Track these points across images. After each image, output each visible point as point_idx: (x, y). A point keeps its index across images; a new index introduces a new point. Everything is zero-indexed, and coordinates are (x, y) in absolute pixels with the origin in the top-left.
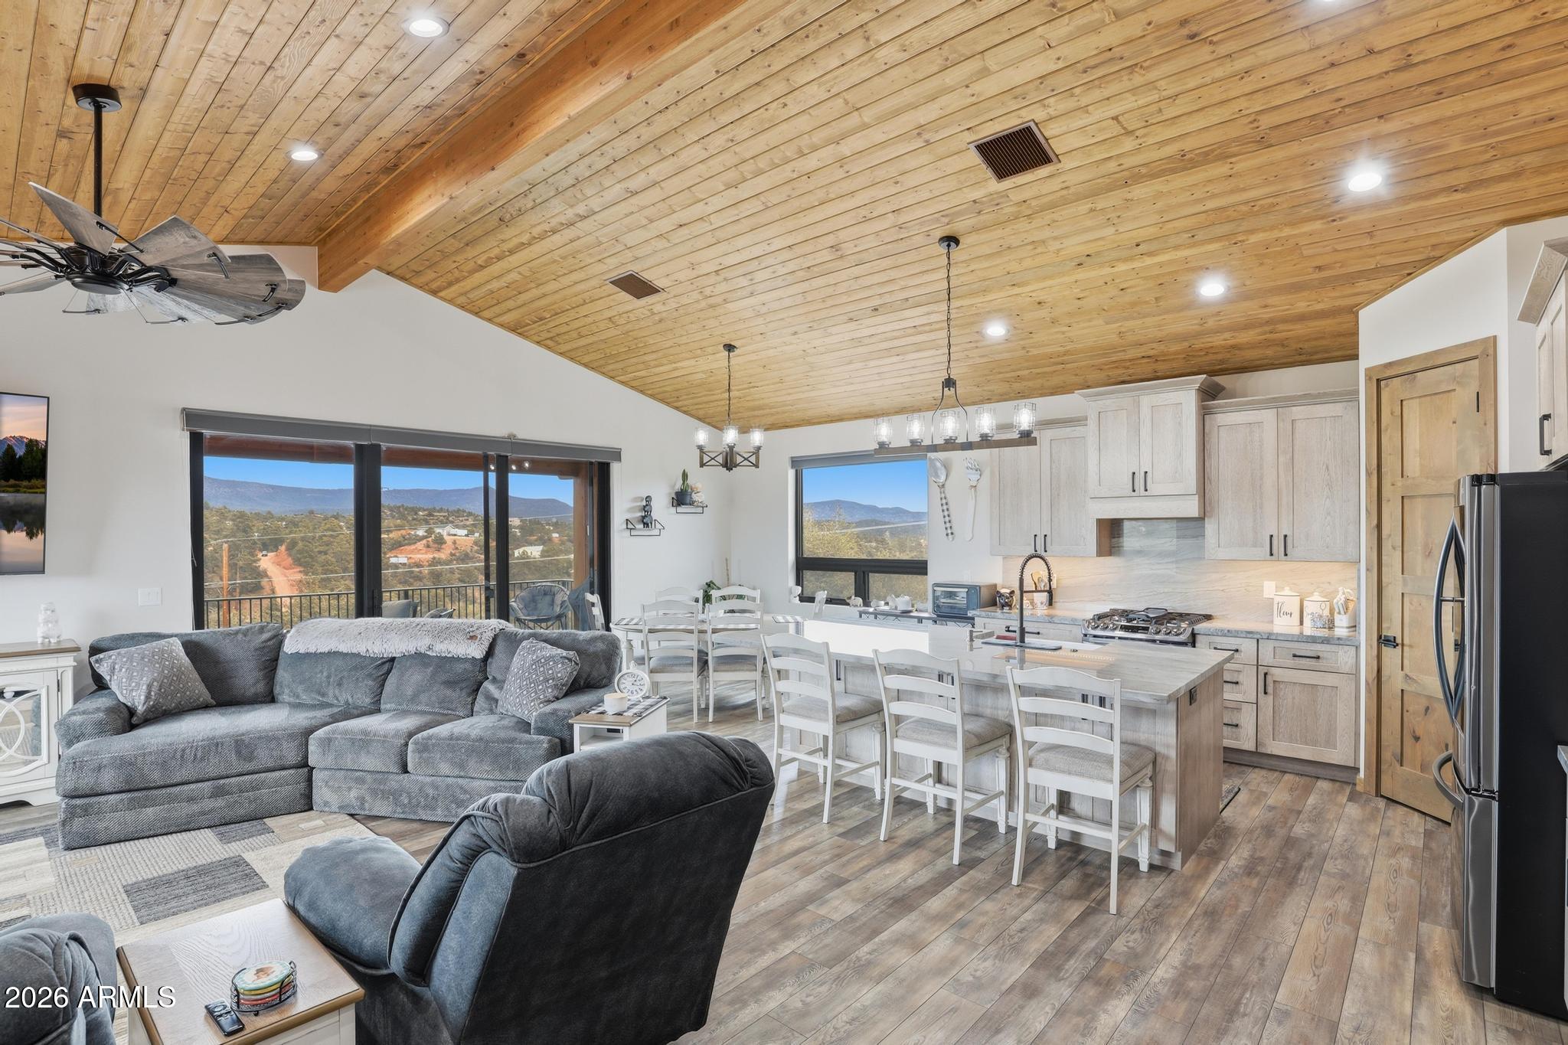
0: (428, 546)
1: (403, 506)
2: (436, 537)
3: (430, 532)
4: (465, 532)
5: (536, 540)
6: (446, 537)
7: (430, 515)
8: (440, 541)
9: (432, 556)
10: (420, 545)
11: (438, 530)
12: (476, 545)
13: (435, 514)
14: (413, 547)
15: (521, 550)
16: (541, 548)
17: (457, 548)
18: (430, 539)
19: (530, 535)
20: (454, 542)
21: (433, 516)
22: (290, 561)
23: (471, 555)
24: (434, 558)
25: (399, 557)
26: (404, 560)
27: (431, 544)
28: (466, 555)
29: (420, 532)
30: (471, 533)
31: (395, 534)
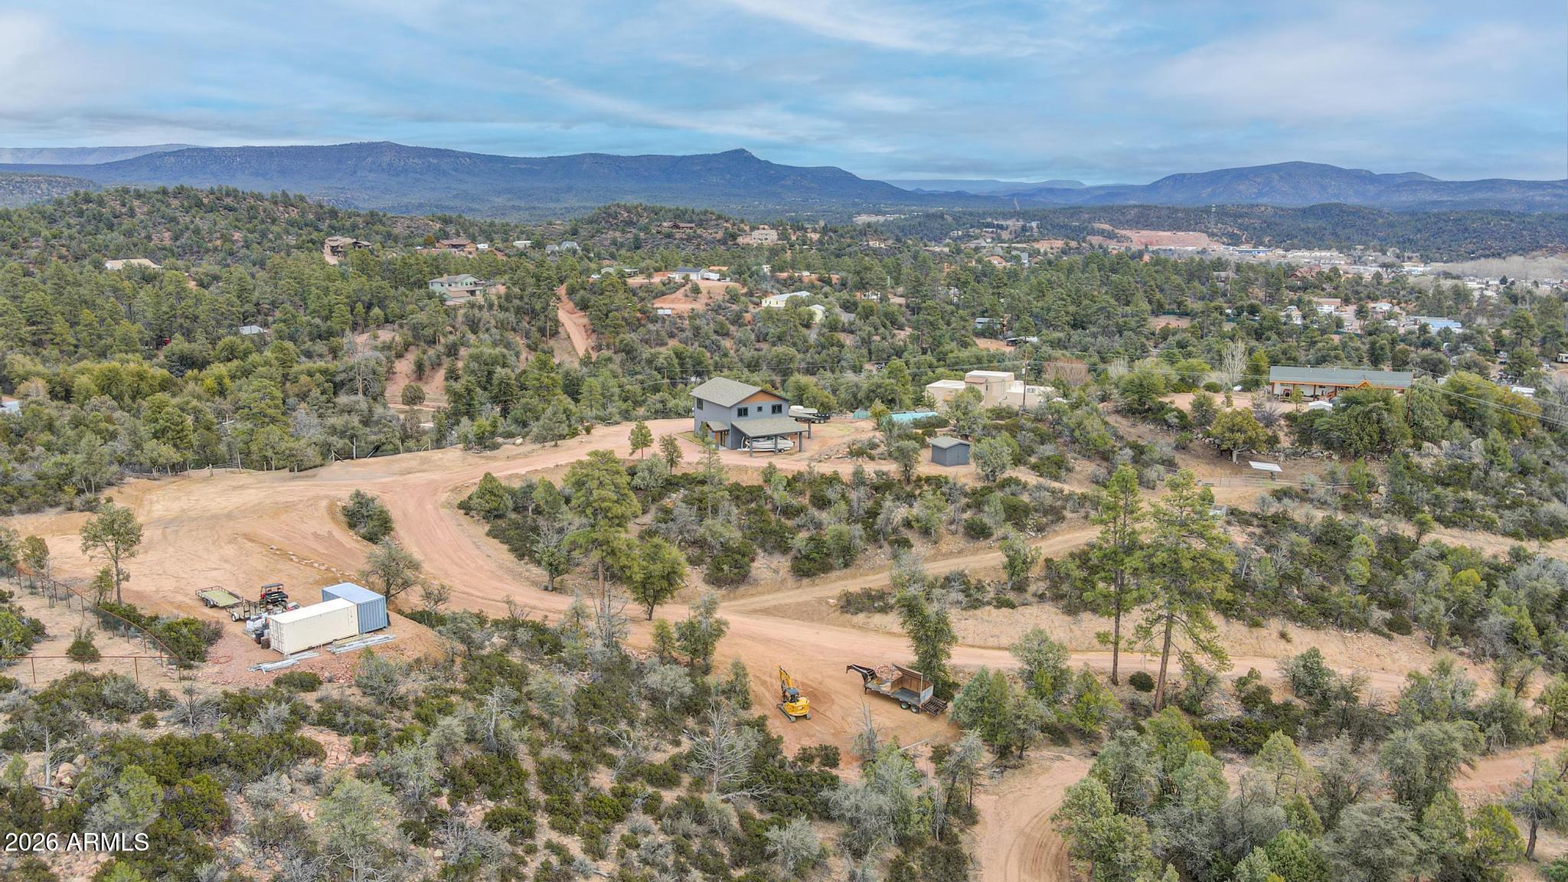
0: (686, 296)
2: (692, 283)
3: (686, 278)
4: (717, 276)
5: (786, 280)
6: (702, 285)
8: (696, 290)
9: (691, 307)
10: (680, 294)
11: (693, 277)
12: (728, 293)
13: (681, 225)
14: (673, 296)
15: (768, 300)
16: (786, 296)
17: (711, 298)
18: (687, 287)
19: (782, 272)
20: (709, 292)
21: (678, 227)
22: (571, 304)
23: (724, 306)
24: (693, 309)
25: (665, 308)
26: (669, 312)
27: (689, 293)
28: (719, 306)
29: (677, 277)
30: (723, 277)
31: (657, 279)
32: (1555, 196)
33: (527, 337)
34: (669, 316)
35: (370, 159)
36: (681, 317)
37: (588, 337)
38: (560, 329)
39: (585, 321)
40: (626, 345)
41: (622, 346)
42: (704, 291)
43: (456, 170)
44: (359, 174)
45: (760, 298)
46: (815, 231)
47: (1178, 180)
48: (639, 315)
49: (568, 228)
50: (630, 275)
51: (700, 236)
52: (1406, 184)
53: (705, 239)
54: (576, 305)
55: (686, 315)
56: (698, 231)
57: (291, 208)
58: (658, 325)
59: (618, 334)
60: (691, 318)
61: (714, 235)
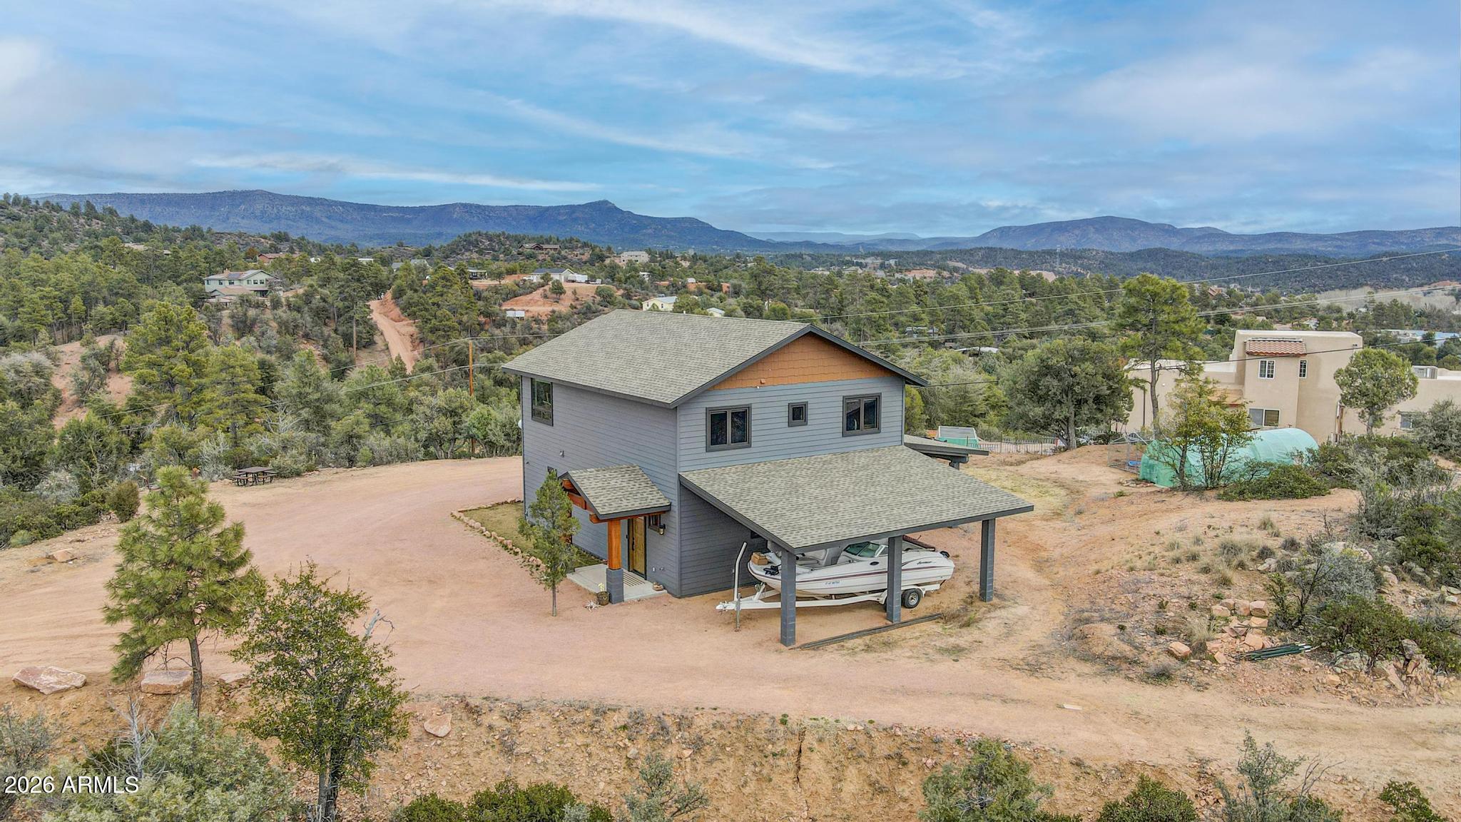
0: (546, 297)
1: (504, 233)
2: (553, 283)
3: (546, 278)
4: (585, 278)
5: (667, 288)
6: (566, 286)
7: (539, 247)
8: (558, 290)
9: (550, 309)
10: (537, 295)
11: (556, 277)
12: (600, 295)
13: (544, 246)
14: (529, 297)
15: (651, 303)
16: (674, 299)
17: (577, 299)
18: (546, 288)
19: (661, 280)
20: (575, 293)
21: (541, 249)
22: (398, 310)
23: (594, 309)
24: (553, 312)
25: (516, 310)
26: (521, 314)
27: (548, 293)
28: (589, 308)
29: (535, 278)
30: (592, 279)
31: (508, 281)
32: (1336, 247)
33: (325, 346)
34: (522, 319)
35: (243, 207)
36: (537, 321)
37: (414, 348)
38: (376, 338)
39: (413, 329)
40: (459, 353)
41: (453, 355)
42: (569, 293)
43: (329, 218)
44: (231, 220)
45: (641, 301)
46: (684, 259)
47: (1003, 232)
48: (482, 319)
49: (421, 249)
50: (475, 277)
51: (565, 258)
52: (1204, 236)
53: (570, 261)
54: (404, 310)
55: (544, 318)
56: (563, 253)
57: (95, 221)
58: (507, 329)
59: (448, 338)
60: (549, 321)
61: (579, 257)
